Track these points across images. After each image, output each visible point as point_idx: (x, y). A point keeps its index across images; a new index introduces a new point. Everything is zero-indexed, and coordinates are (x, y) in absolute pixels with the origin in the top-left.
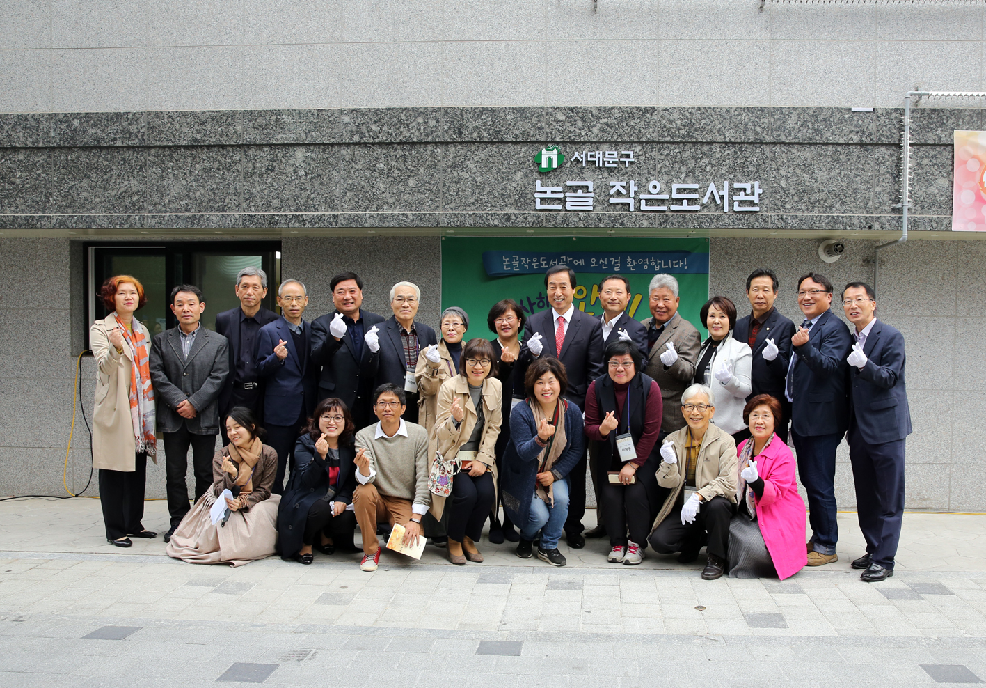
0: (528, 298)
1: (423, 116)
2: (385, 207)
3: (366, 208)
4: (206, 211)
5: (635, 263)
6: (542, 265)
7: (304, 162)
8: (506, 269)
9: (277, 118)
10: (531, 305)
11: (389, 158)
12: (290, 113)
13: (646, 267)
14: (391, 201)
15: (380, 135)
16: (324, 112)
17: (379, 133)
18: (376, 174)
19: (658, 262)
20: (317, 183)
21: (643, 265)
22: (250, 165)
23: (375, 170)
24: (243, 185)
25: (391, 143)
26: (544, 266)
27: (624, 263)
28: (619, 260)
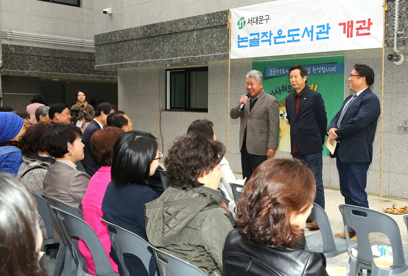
0: (278, 87)
1: (226, 14)
2: (216, 52)
3: (211, 53)
4: (173, 57)
5: (316, 70)
6: (283, 72)
7: (196, 36)
8: (271, 75)
9: (189, 20)
10: (280, 90)
11: (217, 32)
12: (192, 18)
13: (320, 71)
14: (218, 49)
15: (214, 23)
16: (200, 16)
17: (214, 22)
18: (214, 39)
19: (325, 68)
20: (199, 44)
21: (319, 70)
22: (183, 39)
23: (213, 38)
24: (181, 47)
25: (218, 26)
26: (284, 73)
27: (312, 70)
28: (310, 69)
